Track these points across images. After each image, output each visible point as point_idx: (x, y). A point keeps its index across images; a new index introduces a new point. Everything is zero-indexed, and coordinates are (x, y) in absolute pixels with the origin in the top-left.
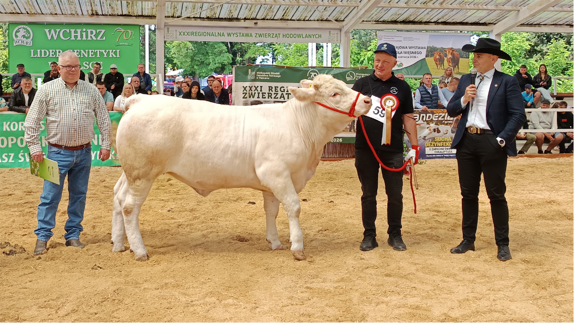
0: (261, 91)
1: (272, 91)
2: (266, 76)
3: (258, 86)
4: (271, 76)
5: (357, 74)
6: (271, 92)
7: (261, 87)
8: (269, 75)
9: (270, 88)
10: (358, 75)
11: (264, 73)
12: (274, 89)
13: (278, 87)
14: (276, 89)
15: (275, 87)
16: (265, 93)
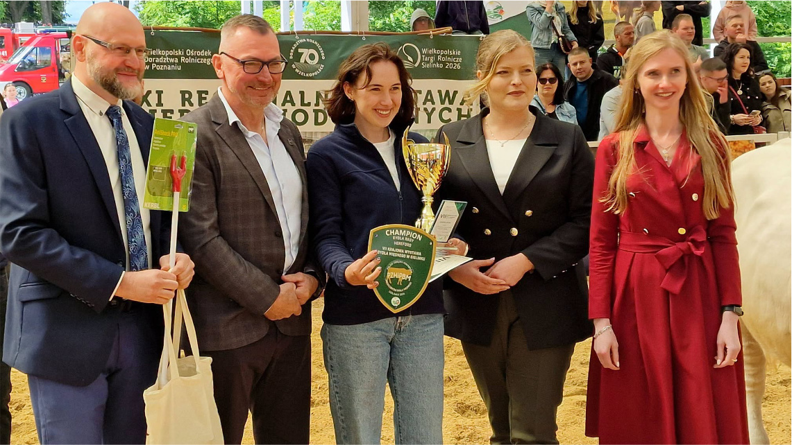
0: (160, 104)
1: (191, 105)
2: (172, 60)
3: (149, 92)
4: (188, 61)
5: (424, 51)
6: (187, 107)
7: (159, 93)
8: (179, 57)
9: (185, 96)
10: (428, 55)
11: (167, 53)
12: (195, 99)
13: (206, 93)
14: (201, 98)
15: (200, 93)
16: (172, 112)
